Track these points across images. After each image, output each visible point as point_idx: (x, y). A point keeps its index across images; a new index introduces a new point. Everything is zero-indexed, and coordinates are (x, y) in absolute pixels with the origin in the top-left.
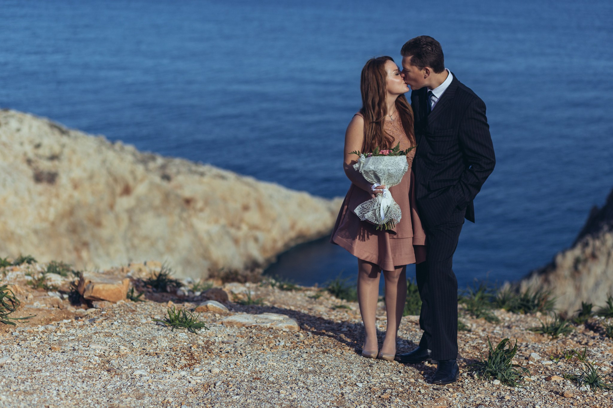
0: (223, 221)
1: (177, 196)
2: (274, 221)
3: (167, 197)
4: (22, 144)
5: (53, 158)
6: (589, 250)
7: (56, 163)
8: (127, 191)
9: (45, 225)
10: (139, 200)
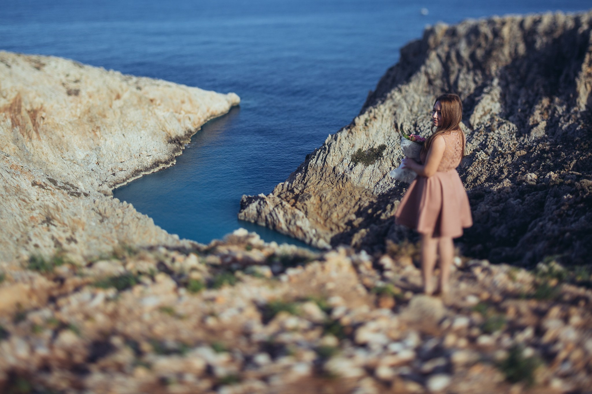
0: (171, 110)
1: (146, 98)
2: (198, 108)
3: (140, 99)
4: (59, 75)
5: (76, 81)
6: (372, 115)
7: (78, 84)
8: (118, 97)
9: (75, 119)
10: (125, 102)
